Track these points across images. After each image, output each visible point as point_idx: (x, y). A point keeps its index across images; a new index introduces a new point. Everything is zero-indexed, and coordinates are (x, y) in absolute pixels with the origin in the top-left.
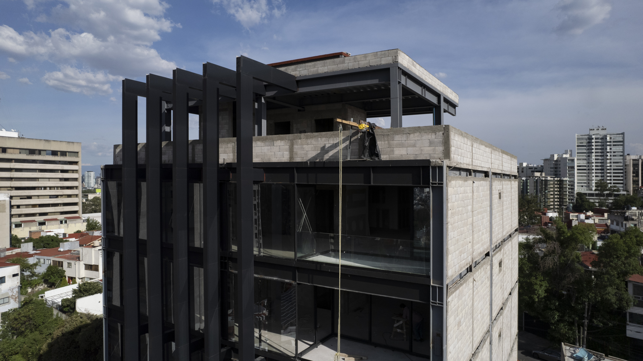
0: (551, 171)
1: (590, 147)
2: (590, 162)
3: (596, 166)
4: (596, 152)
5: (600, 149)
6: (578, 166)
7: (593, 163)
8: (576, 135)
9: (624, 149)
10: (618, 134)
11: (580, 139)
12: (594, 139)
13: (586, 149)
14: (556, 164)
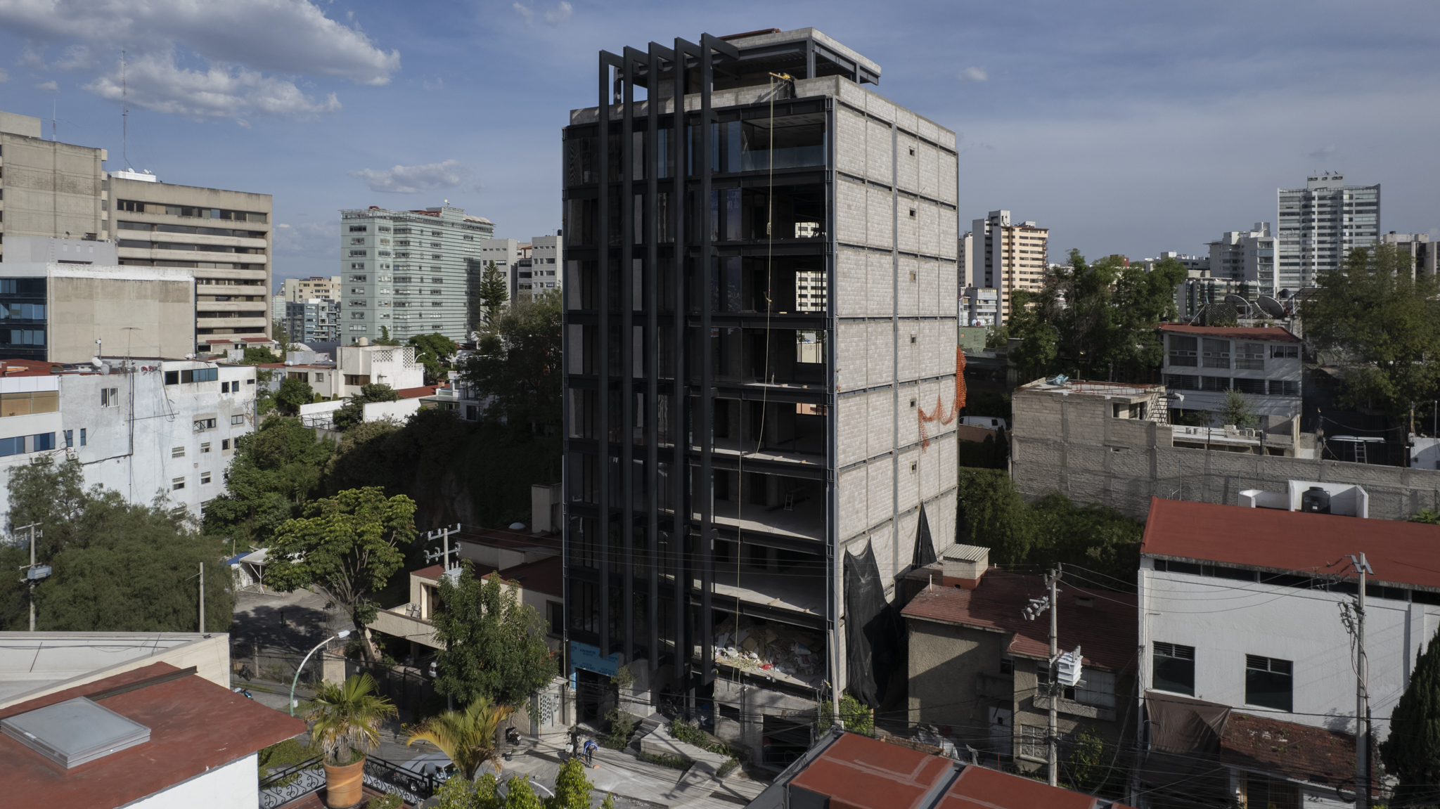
0: (1225, 268)
1: (1308, 217)
2: (1308, 247)
3: (1320, 257)
4: (1320, 228)
5: (1330, 220)
6: (1282, 257)
7: (1314, 250)
8: (1279, 190)
9: (1378, 220)
10: (1367, 188)
11: (1287, 199)
12: (1316, 198)
13: (1298, 221)
14: (1236, 254)
